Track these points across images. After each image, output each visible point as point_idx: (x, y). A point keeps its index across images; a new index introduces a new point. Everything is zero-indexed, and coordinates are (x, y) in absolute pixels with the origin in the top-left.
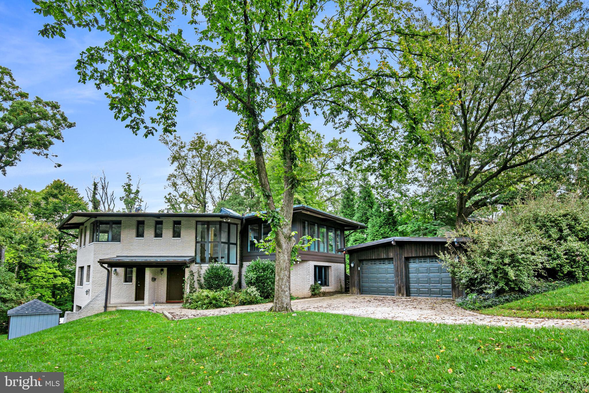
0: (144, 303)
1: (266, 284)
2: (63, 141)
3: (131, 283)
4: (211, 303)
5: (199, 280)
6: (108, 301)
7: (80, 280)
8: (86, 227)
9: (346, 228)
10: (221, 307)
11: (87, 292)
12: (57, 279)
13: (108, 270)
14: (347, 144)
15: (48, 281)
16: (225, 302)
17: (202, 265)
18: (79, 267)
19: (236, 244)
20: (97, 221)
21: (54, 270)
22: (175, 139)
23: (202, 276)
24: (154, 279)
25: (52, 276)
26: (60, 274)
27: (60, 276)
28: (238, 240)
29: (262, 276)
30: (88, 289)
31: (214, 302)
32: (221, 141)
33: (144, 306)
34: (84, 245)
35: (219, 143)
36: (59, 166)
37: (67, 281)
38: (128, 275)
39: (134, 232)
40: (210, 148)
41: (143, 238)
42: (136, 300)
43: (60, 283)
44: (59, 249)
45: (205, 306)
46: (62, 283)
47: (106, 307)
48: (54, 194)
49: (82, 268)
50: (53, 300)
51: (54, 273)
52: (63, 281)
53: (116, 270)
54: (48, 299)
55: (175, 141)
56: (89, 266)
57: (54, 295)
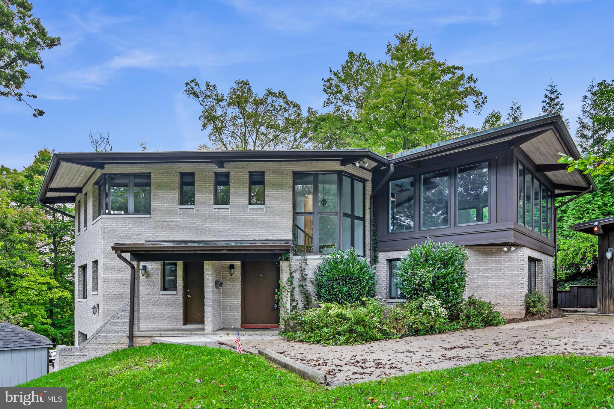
0: (203, 329)
1: (451, 293)
2: (42, 67)
3: (174, 292)
4: (351, 331)
5: (302, 286)
6: (135, 325)
7: (82, 289)
8: (86, 194)
9: (557, 192)
10: (374, 339)
11: (95, 309)
12: (53, 291)
13: (133, 267)
14: (473, 85)
15: (39, 294)
16: (380, 330)
17: (308, 257)
18: (80, 267)
19: (363, 219)
20: (105, 175)
21: (48, 279)
22: (208, 89)
23: (311, 277)
24: (219, 284)
25: (45, 287)
26: (56, 284)
27: (57, 287)
28: (368, 212)
29: (444, 276)
30: (95, 303)
31: (360, 329)
32: (273, 91)
33: (204, 335)
34: (85, 226)
35: (271, 94)
36: (41, 113)
37: (66, 294)
38: (167, 278)
39: (175, 196)
40: (258, 103)
41: (192, 207)
42: (185, 324)
43: (57, 297)
44: (55, 251)
45: (342, 339)
46: (60, 297)
47: (131, 337)
48: (40, 169)
49: (84, 268)
50: (50, 321)
51: (47, 283)
52: (61, 294)
53: (145, 268)
54: (42, 319)
55: (208, 93)
56: (95, 262)
57: (51, 315)
